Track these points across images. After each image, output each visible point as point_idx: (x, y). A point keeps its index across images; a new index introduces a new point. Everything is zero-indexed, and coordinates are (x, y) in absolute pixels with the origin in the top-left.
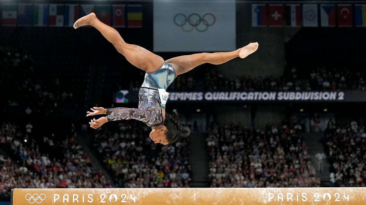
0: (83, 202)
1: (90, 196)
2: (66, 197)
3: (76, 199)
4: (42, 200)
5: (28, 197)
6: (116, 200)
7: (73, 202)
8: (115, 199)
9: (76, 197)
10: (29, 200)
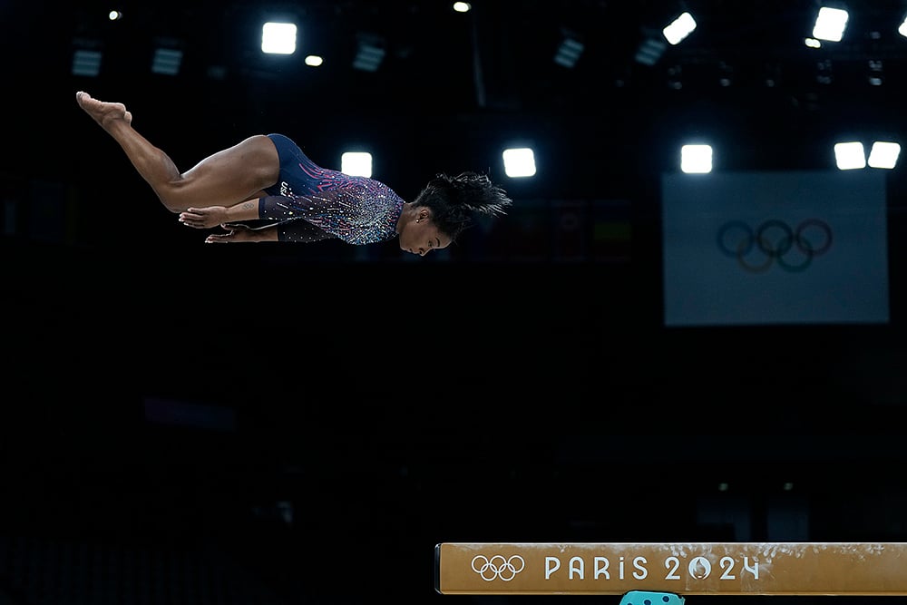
0: (622, 577)
1: (640, 563)
2: (577, 565)
3: (603, 571)
4: (514, 572)
5: (480, 564)
6: (708, 573)
7: (596, 577)
8: (704, 570)
9: (601, 565)
10: (481, 572)
